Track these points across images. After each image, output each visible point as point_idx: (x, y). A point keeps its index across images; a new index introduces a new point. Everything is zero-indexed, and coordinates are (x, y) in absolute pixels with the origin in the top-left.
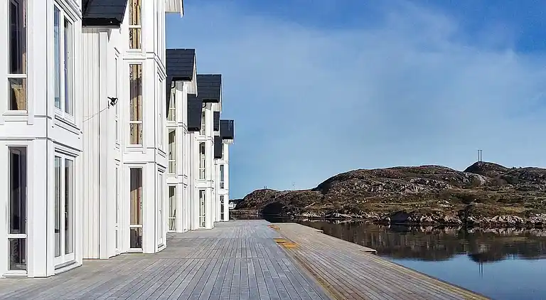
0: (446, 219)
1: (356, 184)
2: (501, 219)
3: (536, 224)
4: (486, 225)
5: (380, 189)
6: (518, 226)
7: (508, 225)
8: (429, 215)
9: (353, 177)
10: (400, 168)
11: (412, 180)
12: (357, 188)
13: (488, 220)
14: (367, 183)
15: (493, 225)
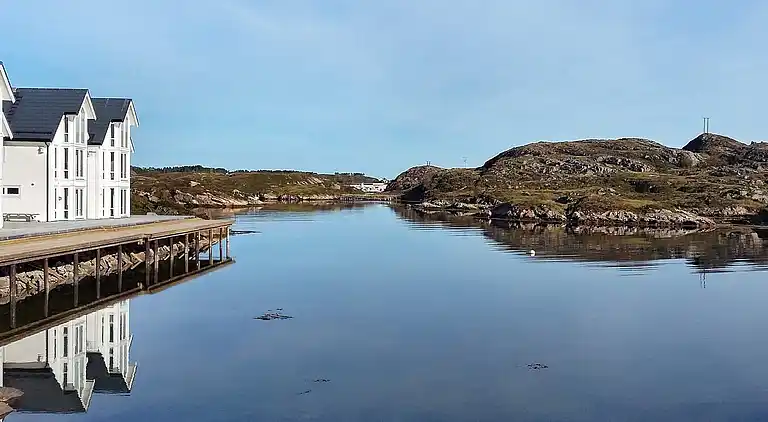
0: (550, 214)
1: (525, 163)
2: (612, 216)
3: (650, 222)
4: (592, 223)
5: (555, 169)
6: (630, 224)
7: (617, 223)
8: (532, 208)
9: (526, 153)
10: (590, 142)
11: (600, 159)
12: (526, 167)
13: (596, 216)
14: (542, 161)
15: (601, 223)
